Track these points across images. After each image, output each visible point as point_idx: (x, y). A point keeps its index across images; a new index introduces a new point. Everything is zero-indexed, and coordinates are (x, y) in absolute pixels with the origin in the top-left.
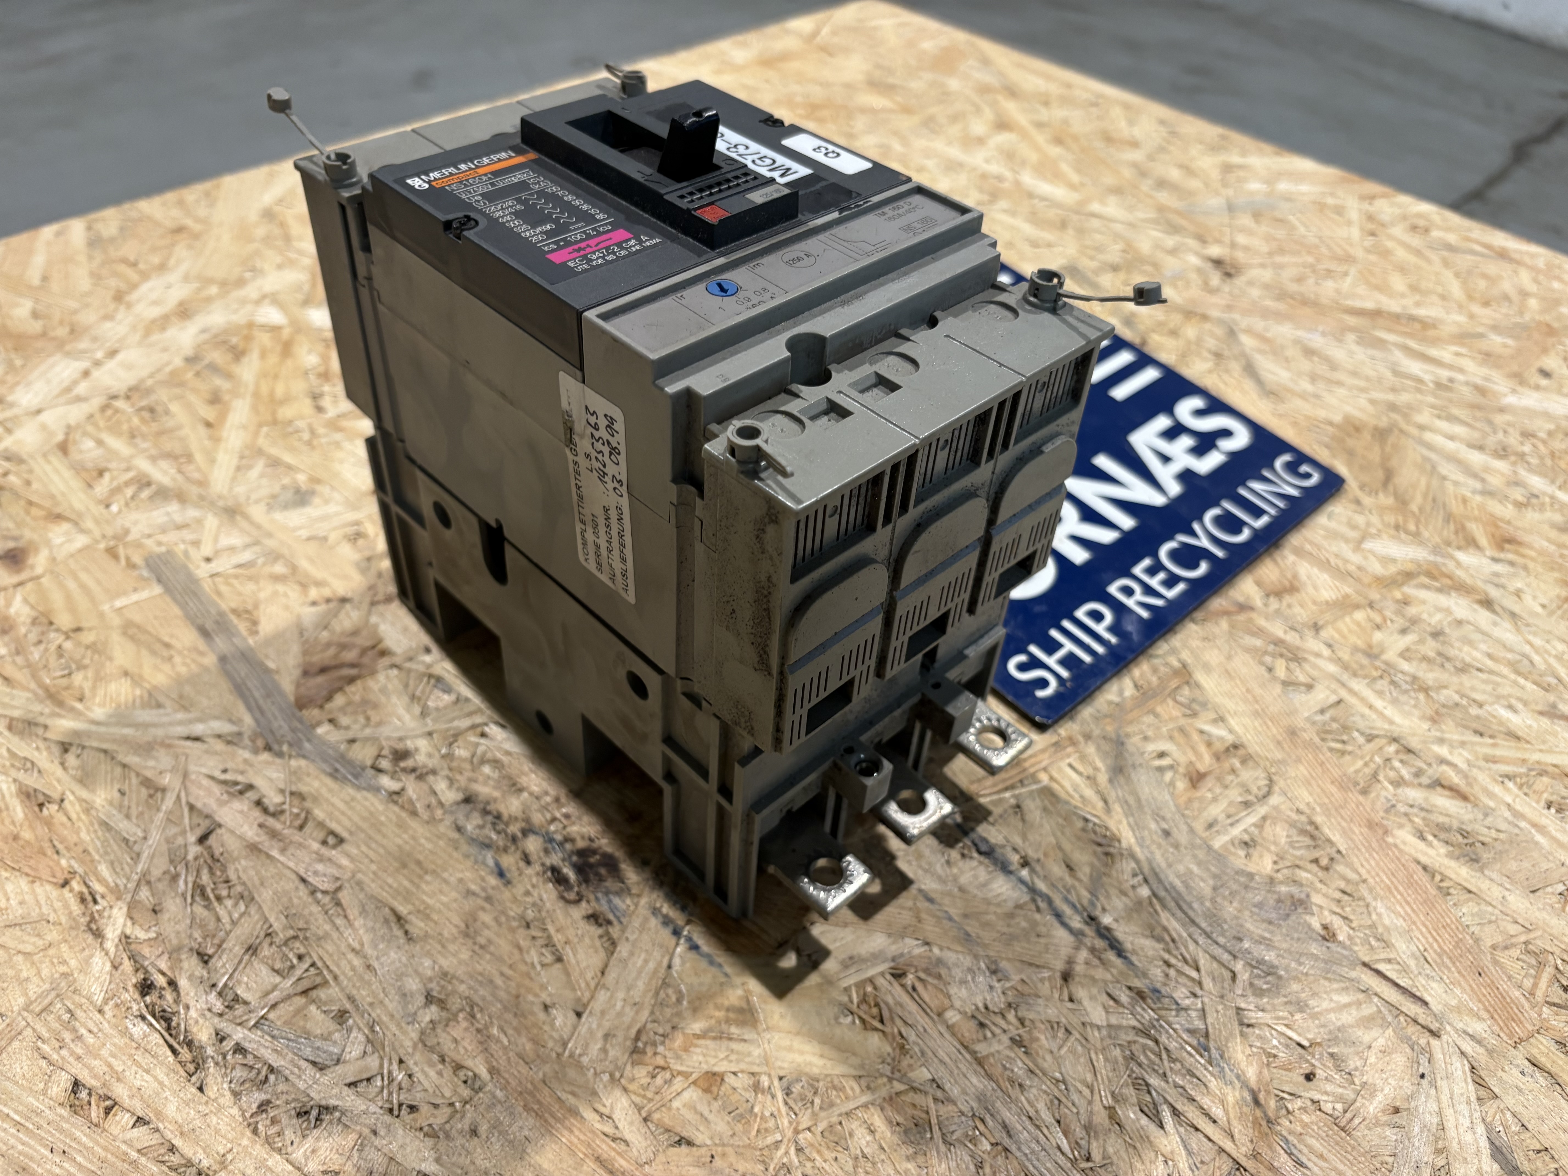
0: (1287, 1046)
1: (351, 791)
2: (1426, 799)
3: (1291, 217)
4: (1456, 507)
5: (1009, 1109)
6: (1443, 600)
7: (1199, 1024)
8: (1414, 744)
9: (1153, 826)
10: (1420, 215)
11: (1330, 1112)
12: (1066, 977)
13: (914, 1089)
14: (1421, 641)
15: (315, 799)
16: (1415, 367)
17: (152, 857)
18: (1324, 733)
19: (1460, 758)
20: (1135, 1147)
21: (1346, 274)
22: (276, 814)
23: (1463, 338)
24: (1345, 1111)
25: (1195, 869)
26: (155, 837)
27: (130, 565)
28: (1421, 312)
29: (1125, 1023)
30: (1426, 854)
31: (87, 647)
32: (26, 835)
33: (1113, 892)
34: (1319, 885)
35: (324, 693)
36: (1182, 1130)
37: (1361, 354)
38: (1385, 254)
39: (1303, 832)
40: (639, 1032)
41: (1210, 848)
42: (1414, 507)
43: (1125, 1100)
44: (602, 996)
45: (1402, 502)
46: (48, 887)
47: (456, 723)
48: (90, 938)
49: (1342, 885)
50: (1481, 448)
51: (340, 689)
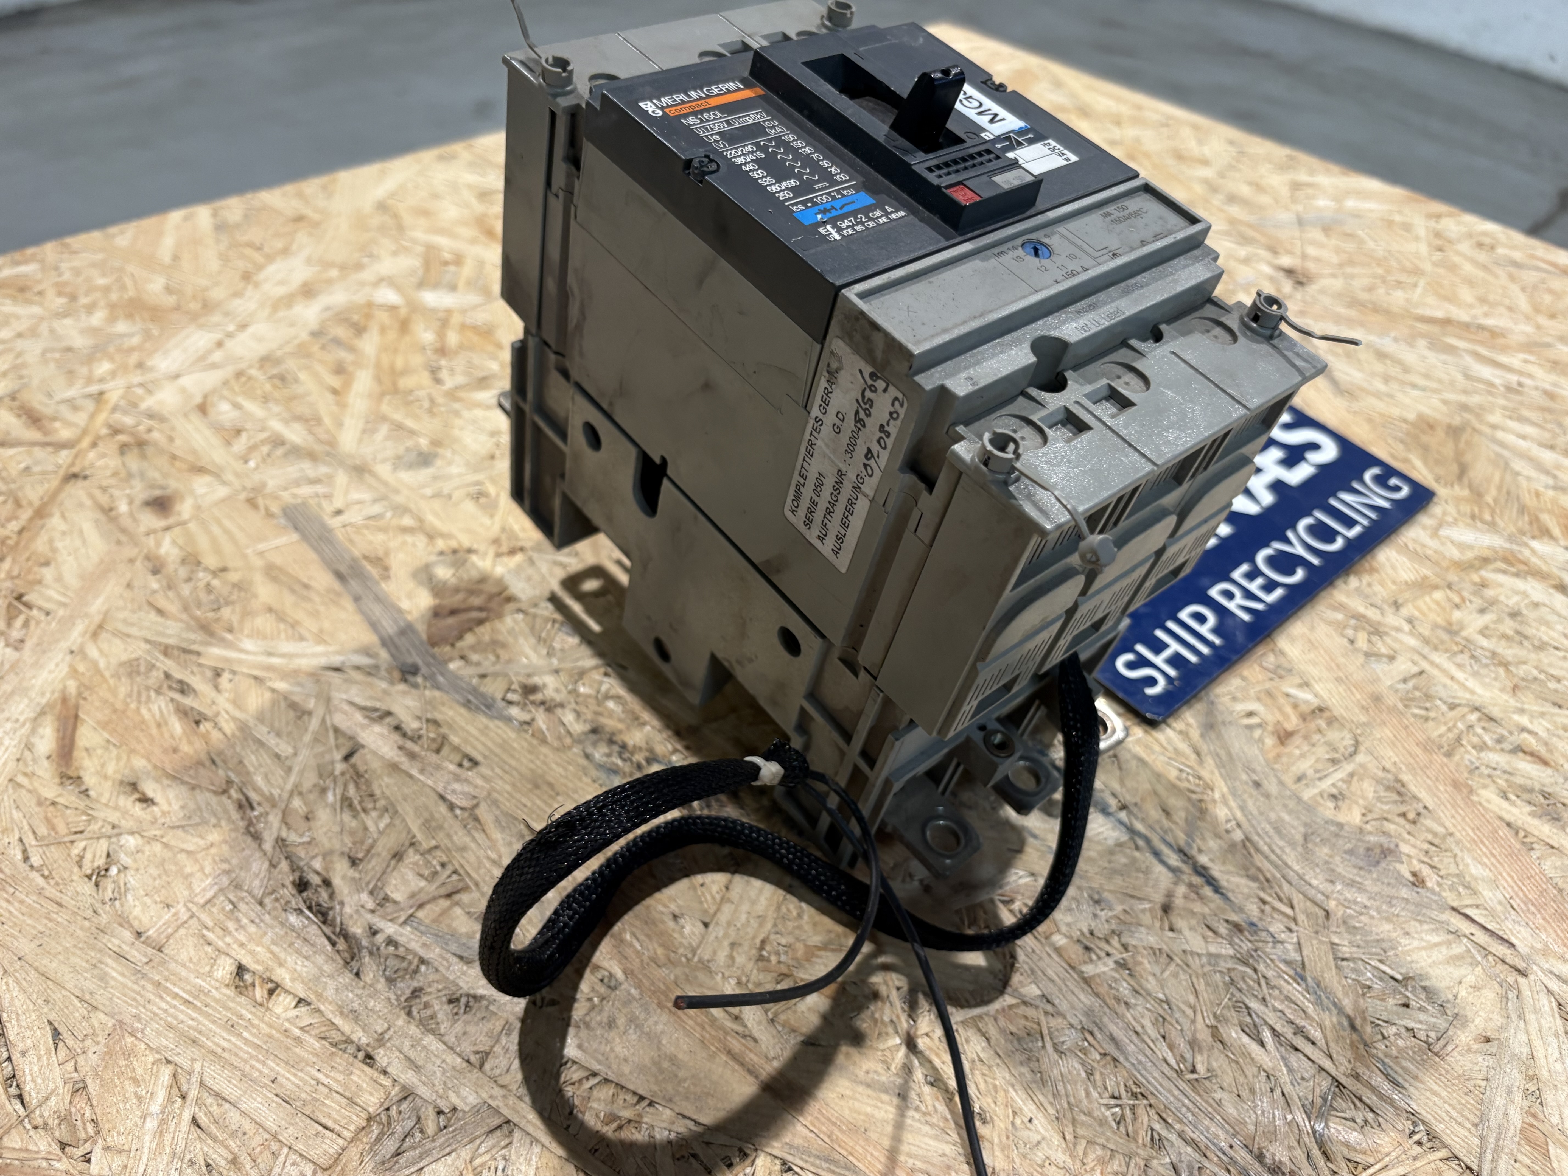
0: (1381, 979)
1: (484, 720)
2: (1509, 763)
3: (1360, 232)
4: (1529, 500)
5: (1116, 1024)
6: (1520, 584)
7: (1294, 956)
8: (1496, 712)
9: (1244, 777)
10: (1485, 234)
11: (1424, 1038)
12: (1166, 909)
13: (1025, 1003)
14: (1499, 621)
15: (450, 727)
16: (1486, 372)
17: (302, 772)
18: (1408, 701)
19: (1540, 727)
20: (1237, 1063)
21: (1415, 285)
22: (416, 738)
23: (1530, 346)
24: (1438, 1039)
25: (1286, 817)
26: (304, 753)
27: (269, 515)
28: (1490, 322)
29: (1223, 951)
30: (1509, 812)
31: (235, 585)
32: (185, 748)
33: (1208, 835)
34: (1407, 836)
35: (455, 633)
36: (1282, 1049)
37: (1433, 358)
38: (1453, 268)
39: (1388, 788)
40: (763, 942)
41: (1299, 800)
42: (1489, 499)
43: (1227, 1021)
44: (727, 909)
45: (1477, 494)
46: (208, 795)
47: (580, 663)
48: (249, 840)
49: (1430, 837)
50: (1552, 447)
51: (470, 629)
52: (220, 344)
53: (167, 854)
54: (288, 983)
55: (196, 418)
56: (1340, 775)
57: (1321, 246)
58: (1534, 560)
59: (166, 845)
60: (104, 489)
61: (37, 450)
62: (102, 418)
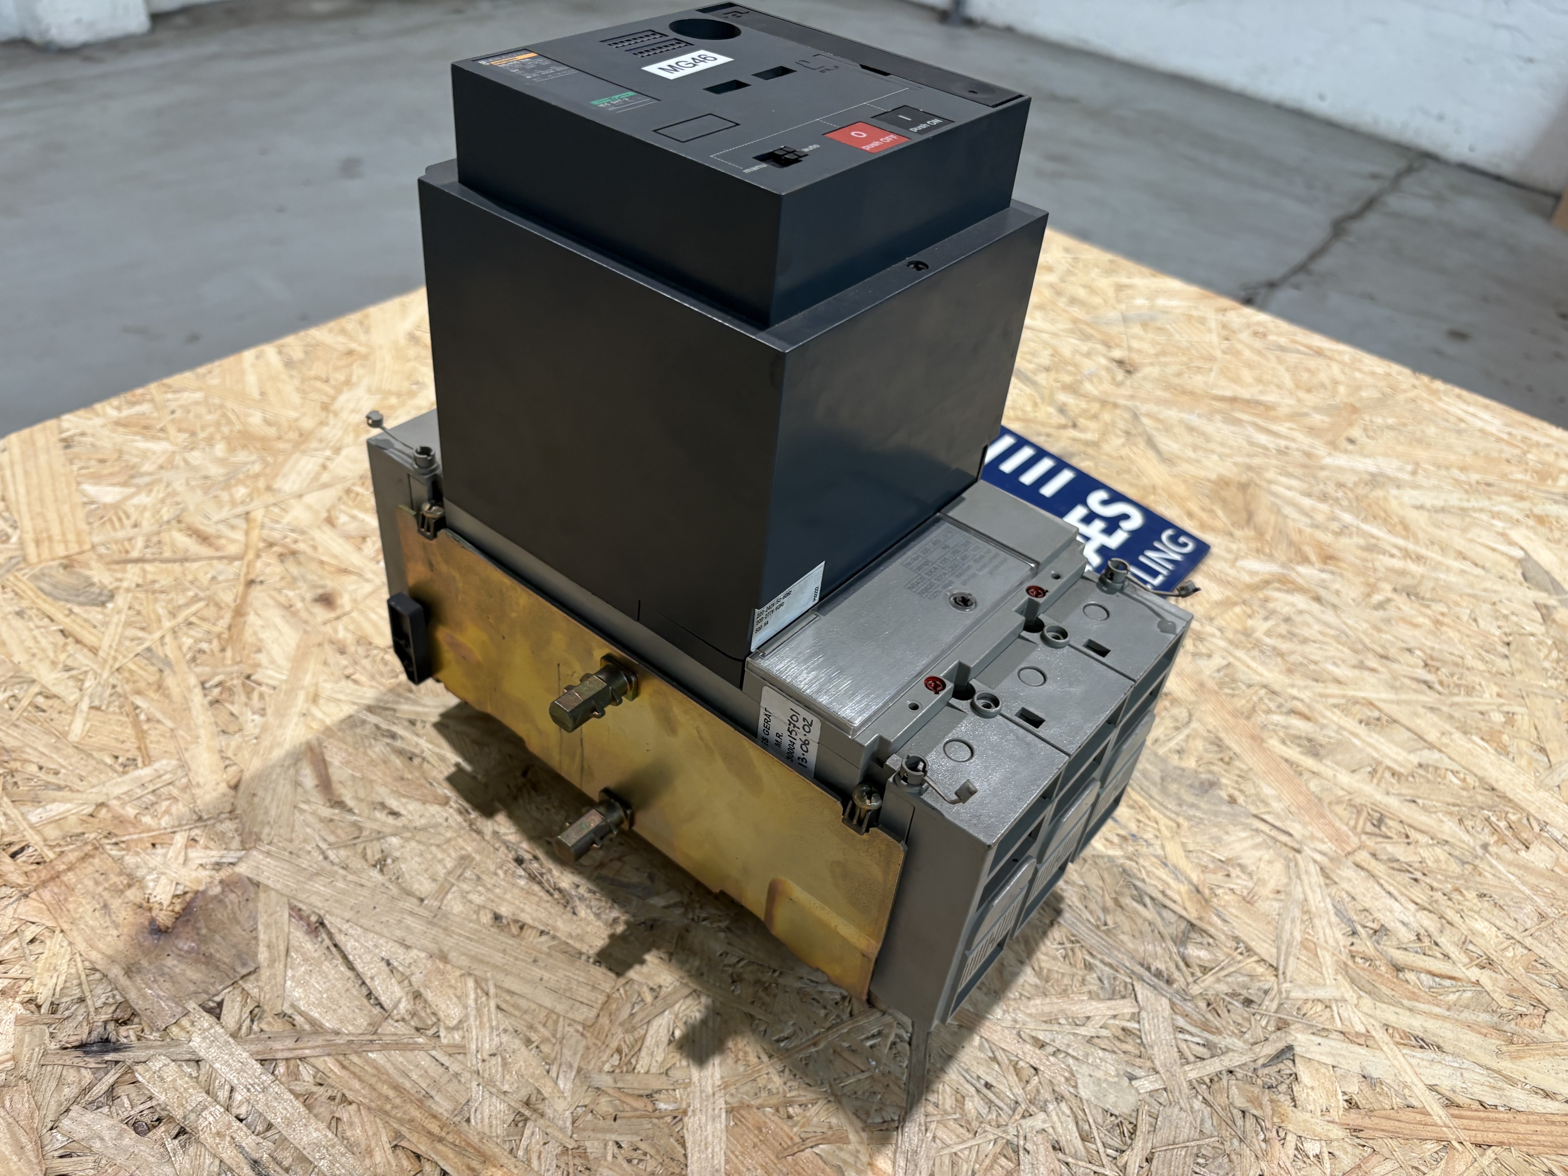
52: (324, 467)
53: (422, 847)
54: (530, 921)
55: (326, 528)
56: (1181, 737)
57: (1141, 339)
58: (1300, 580)
59: (419, 842)
60: (279, 591)
61: (215, 562)
62: (255, 534)
